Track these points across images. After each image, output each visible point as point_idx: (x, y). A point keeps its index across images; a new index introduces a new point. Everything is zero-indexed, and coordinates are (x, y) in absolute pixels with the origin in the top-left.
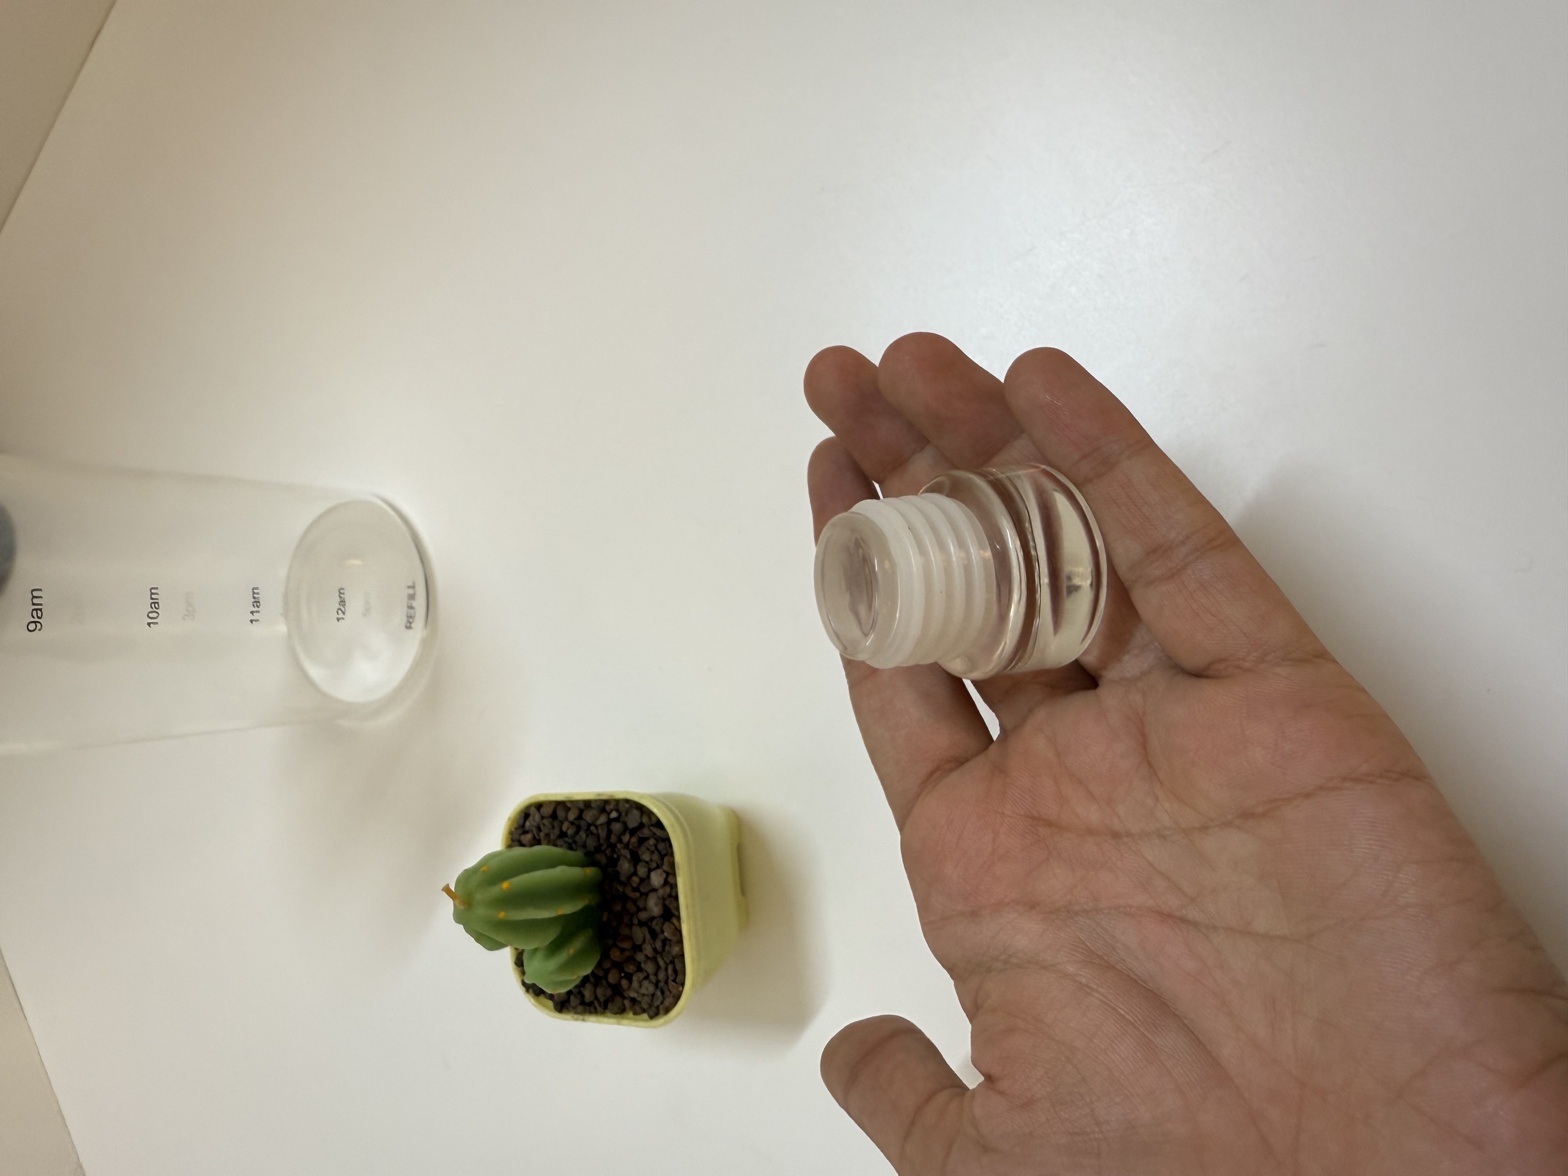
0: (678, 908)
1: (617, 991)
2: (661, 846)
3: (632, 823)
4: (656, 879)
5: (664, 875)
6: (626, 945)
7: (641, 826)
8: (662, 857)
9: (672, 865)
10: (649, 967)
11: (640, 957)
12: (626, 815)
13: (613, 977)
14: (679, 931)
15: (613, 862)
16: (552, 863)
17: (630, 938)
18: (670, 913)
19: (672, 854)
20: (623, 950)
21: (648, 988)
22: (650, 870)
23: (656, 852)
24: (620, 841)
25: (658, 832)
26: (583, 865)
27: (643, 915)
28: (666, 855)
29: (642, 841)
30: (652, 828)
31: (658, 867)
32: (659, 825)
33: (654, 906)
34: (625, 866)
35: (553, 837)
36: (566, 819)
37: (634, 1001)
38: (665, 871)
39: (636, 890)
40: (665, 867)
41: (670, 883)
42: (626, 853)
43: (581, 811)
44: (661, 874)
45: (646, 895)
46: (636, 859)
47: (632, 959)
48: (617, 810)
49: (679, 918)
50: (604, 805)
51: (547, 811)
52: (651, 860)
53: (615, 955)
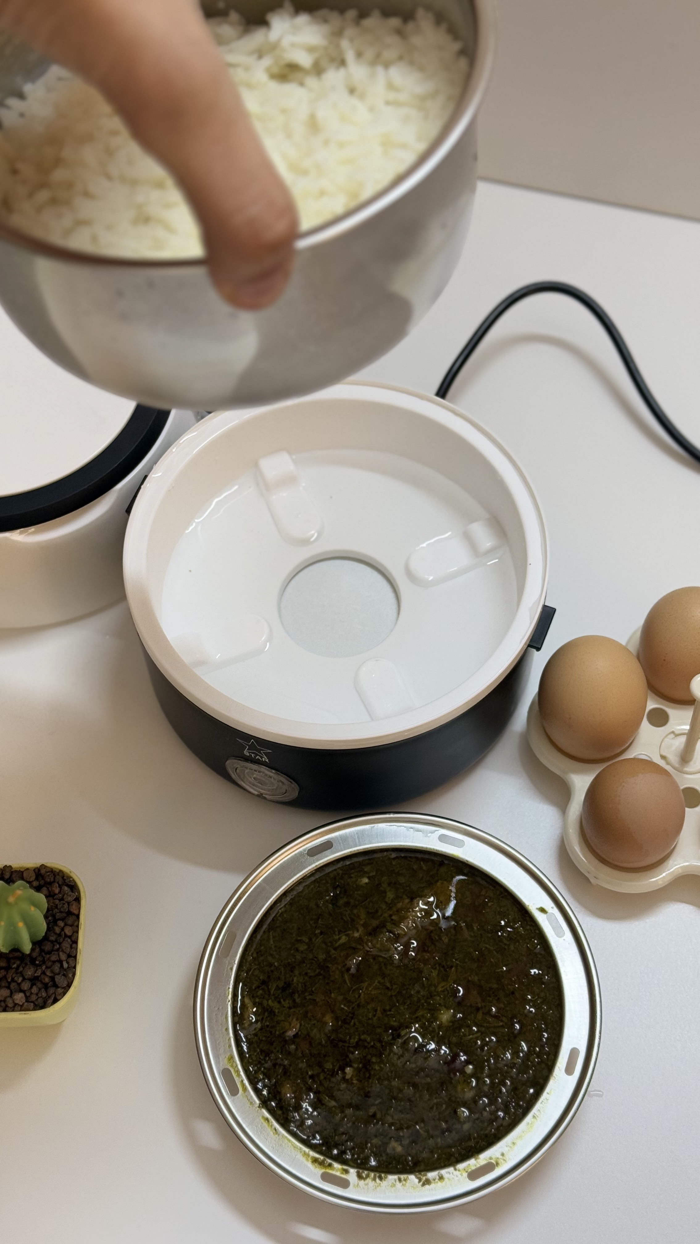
2: (40, 1002)
3: (58, 979)
4: (19, 997)
5: (21, 1003)
7: (56, 986)
8: (33, 1002)
9: (27, 1009)
12: (64, 975)
15: (33, 963)
19: (35, 1010)
22: (24, 992)
23: (38, 999)
24: (47, 968)
25: (50, 1001)
28: (35, 1005)
29: (45, 984)
30: (54, 996)
31: (27, 997)
34: (29, 972)
36: (66, 925)
39: (13, 981)
41: (15, 1007)
42: (38, 973)
43: (70, 937)
44: (22, 1000)
48: (68, 968)
50: (72, 956)
51: (74, 907)
52: (31, 993)
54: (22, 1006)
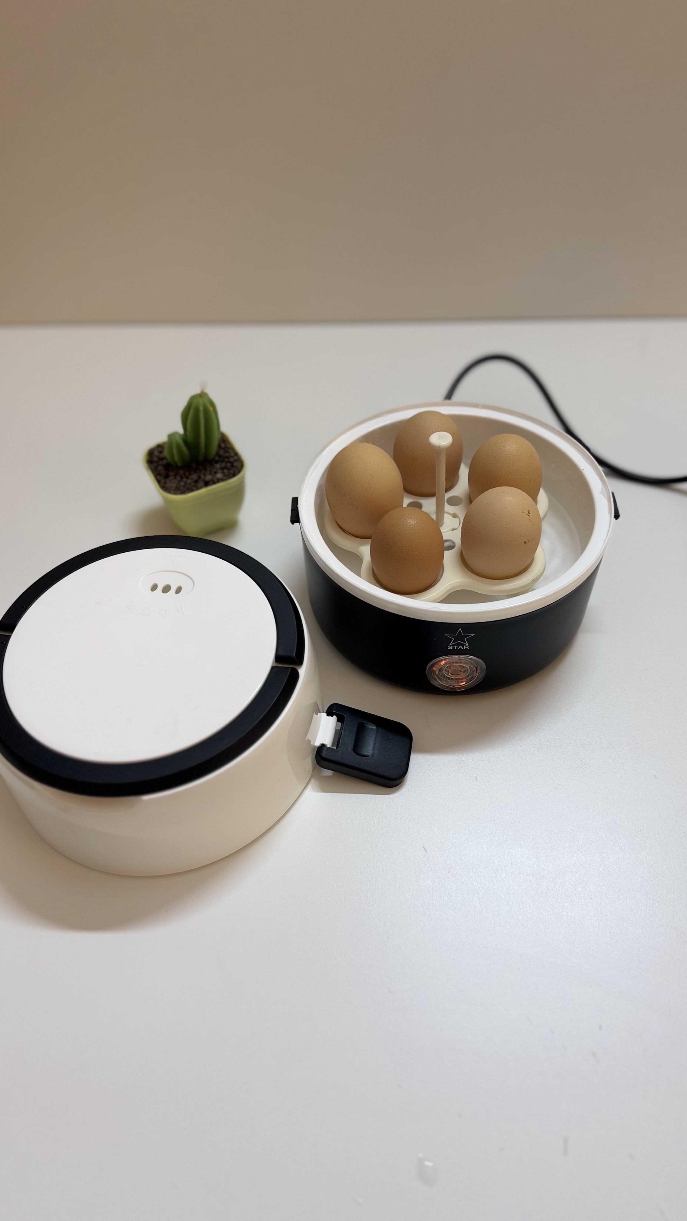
0: (210, 486)
1: (167, 477)
2: (230, 475)
3: (235, 464)
4: (219, 475)
6: (187, 474)
7: (237, 467)
9: (226, 480)
10: (182, 484)
11: (185, 479)
12: (237, 462)
13: (171, 473)
14: (201, 488)
15: (217, 462)
17: (190, 474)
18: (207, 484)
19: (229, 479)
20: (184, 474)
21: (174, 485)
22: (220, 473)
24: (226, 462)
25: (235, 473)
27: (202, 476)
28: (228, 477)
29: (229, 469)
30: (236, 470)
31: (223, 475)
32: (239, 472)
33: (208, 478)
34: (218, 466)
37: (165, 483)
39: (210, 471)
41: (219, 481)
42: (224, 464)
43: (230, 448)
45: (210, 474)
46: (222, 469)
47: (182, 478)
48: (237, 459)
49: (206, 487)
50: (236, 454)
52: (225, 473)
53: (181, 472)
54: (223, 479)
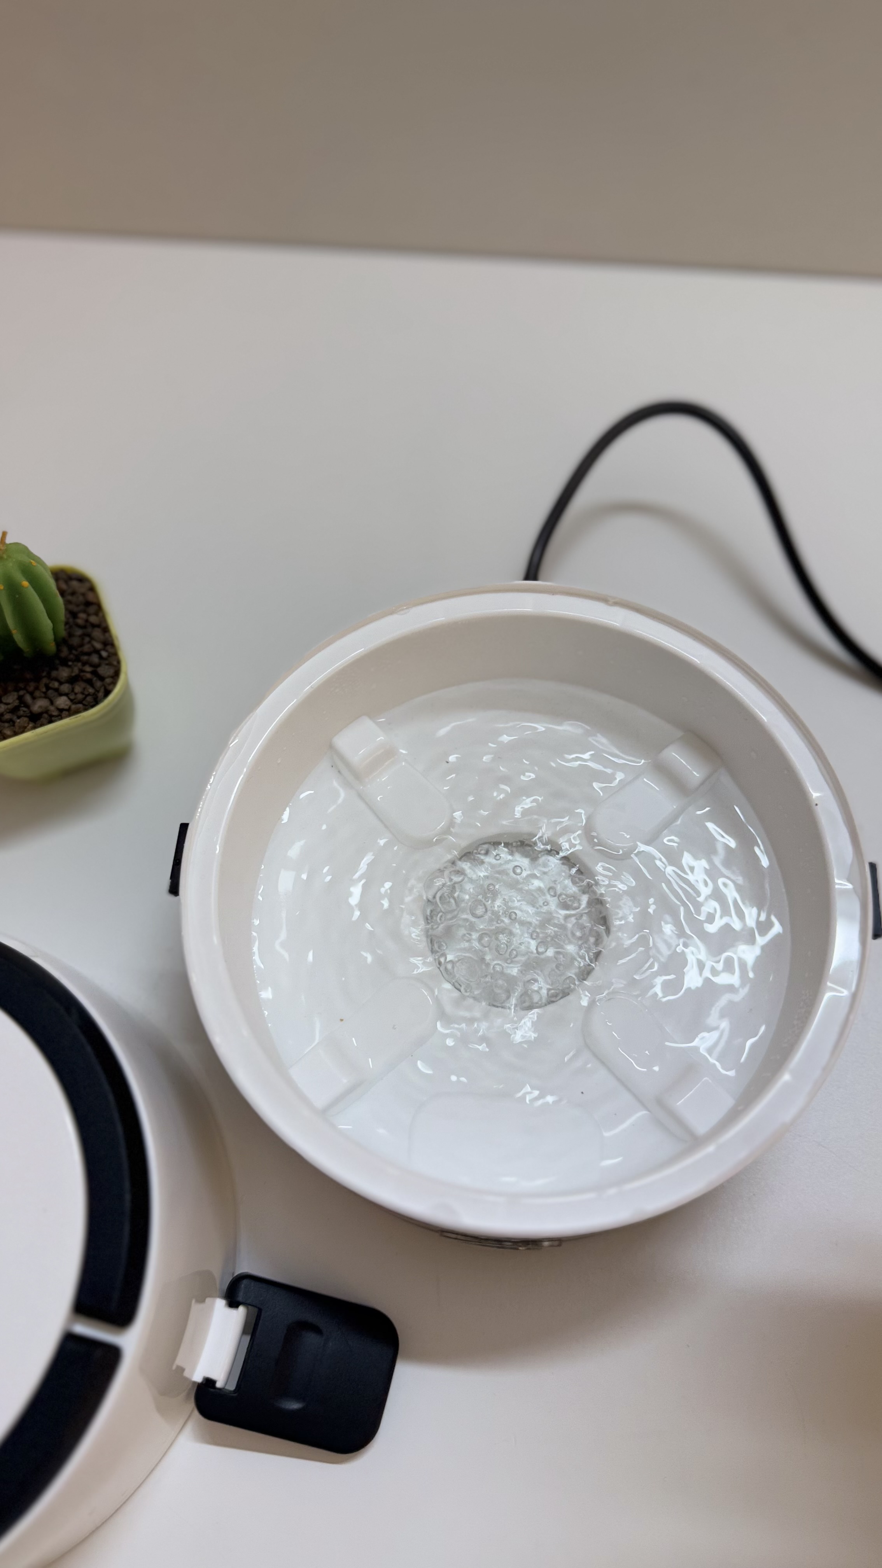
0: (42, 725)
2: (89, 699)
3: (102, 670)
4: (62, 702)
5: (67, 707)
7: (102, 679)
8: (80, 702)
9: (77, 712)
12: (107, 664)
14: (23, 730)
15: (64, 662)
16: (51, 615)
18: (37, 720)
19: (86, 709)
22: (66, 695)
23: (84, 696)
24: (84, 664)
25: (101, 694)
26: (55, 640)
27: (28, 698)
28: (84, 705)
29: (90, 682)
30: (103, 688)
31: (71, 700)
32: (107, 693)
33: (39, 705)
34: (64, 673)
35: (71, 607)
36: (89, 615)
38: (70, 708)
39: (48, 688)
40: (73, 707)
41: (62, 713)
42: (76, 671)
43: (98, 626)
44: (67, 705)
45: (46, 697)
46: (72, 680)
48: (109, 656)
49: (34, 728)
50: (109, 643)
51: (90, 597)
52: (76, 694)
54: (69, 710)
